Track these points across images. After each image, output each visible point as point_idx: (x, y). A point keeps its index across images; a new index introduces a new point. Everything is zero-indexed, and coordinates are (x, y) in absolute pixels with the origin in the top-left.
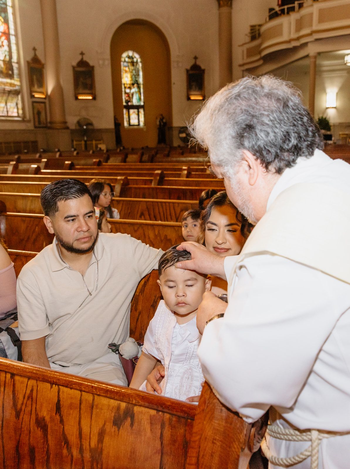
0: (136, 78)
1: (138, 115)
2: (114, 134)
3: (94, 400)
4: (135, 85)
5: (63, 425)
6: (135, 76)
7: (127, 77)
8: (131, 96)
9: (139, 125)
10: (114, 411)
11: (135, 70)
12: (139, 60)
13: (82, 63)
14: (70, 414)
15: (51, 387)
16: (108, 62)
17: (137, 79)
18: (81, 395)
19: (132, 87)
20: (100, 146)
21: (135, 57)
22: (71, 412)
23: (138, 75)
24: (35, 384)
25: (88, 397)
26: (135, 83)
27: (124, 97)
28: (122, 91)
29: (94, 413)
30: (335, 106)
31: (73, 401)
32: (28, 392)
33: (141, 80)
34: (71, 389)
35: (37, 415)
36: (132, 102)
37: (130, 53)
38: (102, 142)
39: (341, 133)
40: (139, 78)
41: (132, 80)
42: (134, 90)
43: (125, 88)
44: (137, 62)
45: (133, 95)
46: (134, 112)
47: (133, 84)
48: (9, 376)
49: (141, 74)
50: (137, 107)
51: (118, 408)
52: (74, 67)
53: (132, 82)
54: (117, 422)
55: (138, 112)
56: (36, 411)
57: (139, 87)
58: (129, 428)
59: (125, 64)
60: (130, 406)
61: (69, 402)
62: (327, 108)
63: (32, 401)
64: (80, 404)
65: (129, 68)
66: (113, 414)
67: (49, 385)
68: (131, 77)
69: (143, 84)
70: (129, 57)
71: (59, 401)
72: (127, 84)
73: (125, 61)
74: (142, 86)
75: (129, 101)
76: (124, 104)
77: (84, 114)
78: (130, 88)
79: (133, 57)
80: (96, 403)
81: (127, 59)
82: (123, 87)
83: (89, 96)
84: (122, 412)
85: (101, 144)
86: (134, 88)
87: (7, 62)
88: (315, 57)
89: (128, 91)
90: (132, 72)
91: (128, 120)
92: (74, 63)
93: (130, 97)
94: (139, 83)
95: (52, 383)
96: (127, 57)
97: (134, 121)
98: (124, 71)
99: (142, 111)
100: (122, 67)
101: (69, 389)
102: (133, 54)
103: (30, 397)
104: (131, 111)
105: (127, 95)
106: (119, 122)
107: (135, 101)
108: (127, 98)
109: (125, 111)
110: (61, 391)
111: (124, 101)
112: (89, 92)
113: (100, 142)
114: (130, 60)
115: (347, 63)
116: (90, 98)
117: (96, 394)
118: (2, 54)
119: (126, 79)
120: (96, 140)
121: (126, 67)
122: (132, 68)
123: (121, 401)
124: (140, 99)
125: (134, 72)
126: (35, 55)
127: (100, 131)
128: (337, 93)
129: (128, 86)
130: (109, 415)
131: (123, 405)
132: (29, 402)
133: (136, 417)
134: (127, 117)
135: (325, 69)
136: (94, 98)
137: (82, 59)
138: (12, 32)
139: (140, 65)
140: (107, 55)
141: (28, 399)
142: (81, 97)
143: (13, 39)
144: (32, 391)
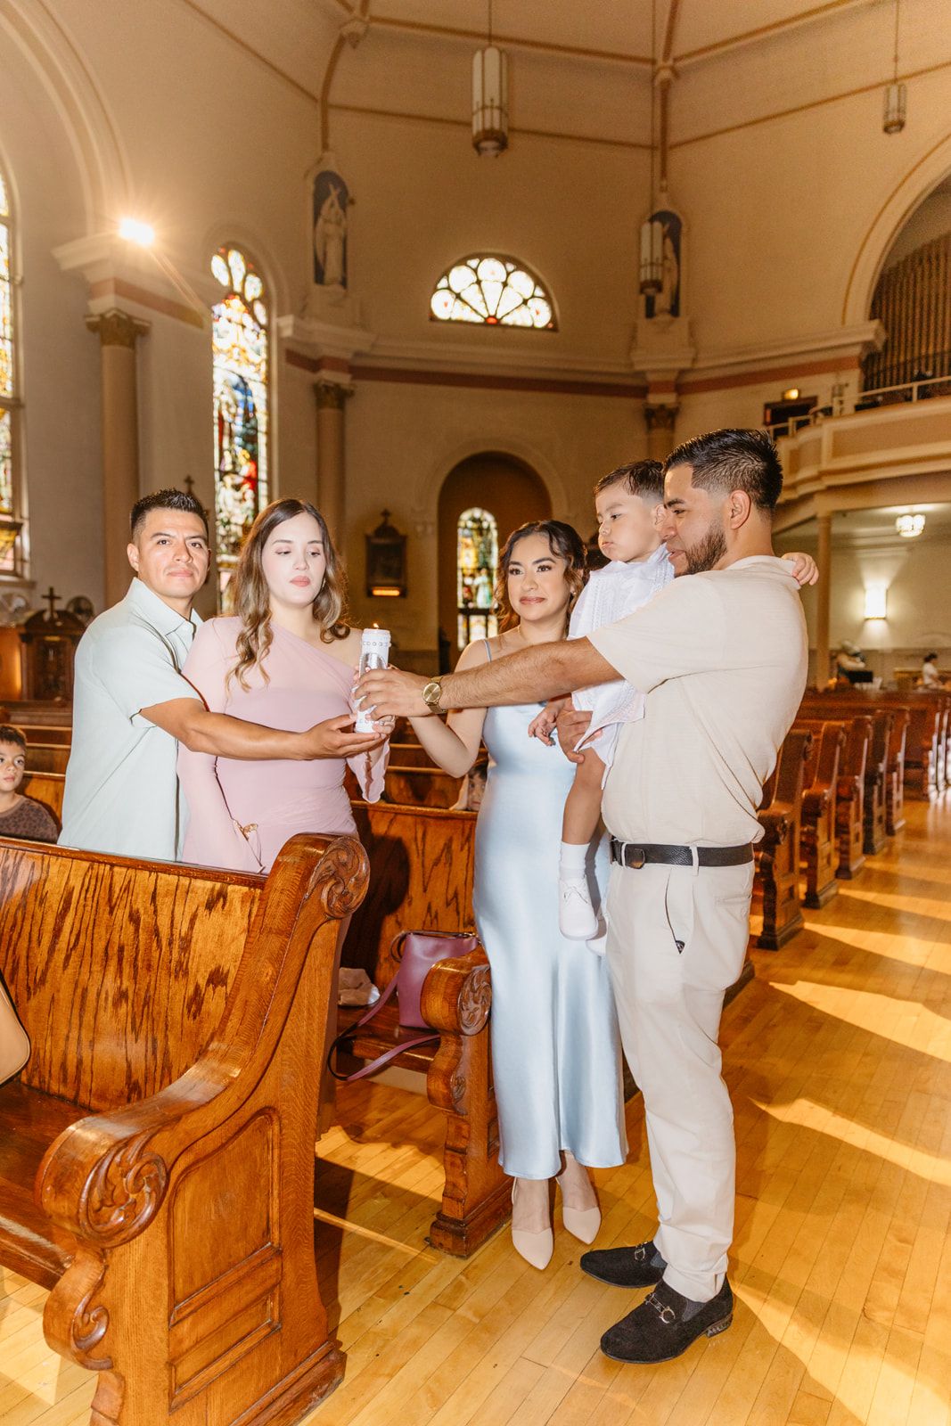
0: (484, 557)
1: (486, 626)
2: (437, 662)
3: (190, 883)
4: (484, 571)
5: (156, 916)
6: (483, 553)
7: (468, 555)
8: (474, 591)
10: (208, 893)
11: (484, 542)
12: (493, 525)
13: (385, 530)
14: (164, 903)
15: (150, 875)
16: (432, 530)
17: (487, 560)
18: (179, 880)
19: (477, 574)
21: (486, 520)
22: (166, 899)
23: (490, 552)
24: (134, 874)
25: (185, 881)
26: (484, 566)
27: (461, 593)
28: (456, 582)
29: (189, 896)
31: (170, 887)
32: (126, 883)
34: (170, 874)
35: (131, 907)
36: (476, 601)
37: (477, 513)
39: (897, 669)
40: (490, 557)
41: (478, 561)
42: (481, 579)
43: (464, 575)
44: (488, 529)
45: (477, 588)
46: (479, 621)
47: (479, 569)
48: (108, 867)
49: (495, 549)
50: (485, 612)
51: (213, 889)
52: (368, 538)
53: (477, 565)
54: (210, 906)
55: (487, 621)
56: (131, 903)
57: (490, 575)
58: (221, 909)
59: (467, 532)
60: (225, 885)
61: (166, 888)
62: (867, 619)
63: (128, 893)
64: (177, 890)
65: (473, 540)
66: (207, 897)
67: (147, 873)
68: (477, 556)
70: (474, 520)
71: (155, 889)
72: (468, 569)
73: (466, 527)
75: (471, 601)
76: (461, 605)
78: (473, 576)
79: (482, 519)
80: (191, 887)
81: (470, 524)
82: (460, 574)
83: (393, 590)
84: (215, 893)
86: (481, 575)
88: (828, 520)
89: (468, 581)
90: (478, 547)
91: (466, 635)
92: (370, 531)
93: (472, 592)
94: (490, 567)
95: (150, 872)
96: (469, 519)
98: (464, 547)
99: (493, 619)
100: (460, 539)
101: (167, 874)
102: (482, 514)
103: (127, 888)
104: (474, 619)
105: (466, 589)
106: (449, 638)
107: (482, 601)
108: (467, 595)
109: (461, 619)
110: (159, 877)
111: (460, 599)
112: (391, 581)
114: (475, 526)
115: (901, 531)
116: (395, 593)
117: (193, 877)
118: (242, 513)
119: (467, 558)
121: (467, 537)
122: (478, 539)
123: (215, 881)
124: (491, 597)
125: (482, 546)
127: (410, 654)
128: (887, 591)
129: (470, 572)
130: (204, 898)
131: (218, 885)
132: (125, 895)
133: (228, 898)
134: (465, 630)
135: (860, 542)
136: (403, 594)
137: (385, 522)
138: (263, 475)
139: (494, 534)
140: (432, 515)
141: (124, 891)
142: (377, 592)
143: (263, 488)
144: (130, 882)
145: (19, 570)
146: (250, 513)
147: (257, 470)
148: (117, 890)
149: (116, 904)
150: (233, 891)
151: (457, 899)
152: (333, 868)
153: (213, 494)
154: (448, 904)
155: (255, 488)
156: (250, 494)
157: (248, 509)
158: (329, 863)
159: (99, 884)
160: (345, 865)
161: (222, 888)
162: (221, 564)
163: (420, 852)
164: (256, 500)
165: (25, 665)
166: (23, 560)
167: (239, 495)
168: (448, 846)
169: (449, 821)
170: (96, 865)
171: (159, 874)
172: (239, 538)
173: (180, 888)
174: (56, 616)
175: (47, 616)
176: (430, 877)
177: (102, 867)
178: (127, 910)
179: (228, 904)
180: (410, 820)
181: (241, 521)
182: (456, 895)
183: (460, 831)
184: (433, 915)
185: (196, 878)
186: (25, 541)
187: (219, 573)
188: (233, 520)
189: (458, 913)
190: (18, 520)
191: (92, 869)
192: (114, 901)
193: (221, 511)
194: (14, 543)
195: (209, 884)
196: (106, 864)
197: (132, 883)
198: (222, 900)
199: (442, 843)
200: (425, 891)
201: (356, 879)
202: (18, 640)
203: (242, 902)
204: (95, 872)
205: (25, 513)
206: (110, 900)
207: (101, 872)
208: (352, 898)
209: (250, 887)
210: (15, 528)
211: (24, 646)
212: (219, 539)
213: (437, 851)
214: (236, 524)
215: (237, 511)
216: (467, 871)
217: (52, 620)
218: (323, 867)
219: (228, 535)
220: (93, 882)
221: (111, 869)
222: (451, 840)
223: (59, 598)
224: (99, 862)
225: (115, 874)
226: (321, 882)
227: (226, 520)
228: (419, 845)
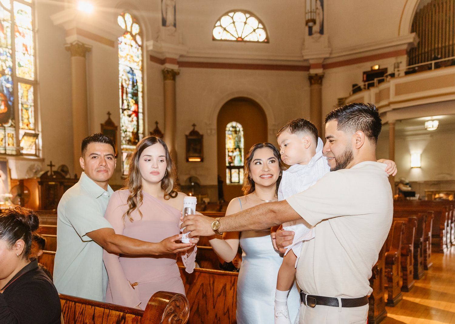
0: (238, 143)
1: (239, 174)
2: (217, 190)
3: (109, 312)
4: (237, 149)
6: (237, 142)
7: (230, 143)
8: (233, 158)
9: (239, 182)
10: (117, 317)
11: (237, 137)
12: (241, 129)
13: (194, 133)
14: (98, 320)
15: (92, 307)
16: (215, 132)
17: (239, 145)
18: (104, 310)
19: (234, 151)
20: (204, 199)
21: (238, 127)
22: (99, 319)
23: (240, 141)
24: (85, 307)
25: (107, 311)
26: (238, 147)
27: (227, 159)
28: (225, 154)
29: (109, 319)
30: (419, 166)
31: (101, 314)
32: (81, 311)
33: (242, 145)
34: (100, 307)
35: (84, 322)
36: (234, 163)
37: (234, 124)
38: (206, 196)
39: (426, 190)
40: (240, 143)
41: (235, 145)
42: (237, 153)
43: (229, 151)
44: (239, 131)
45: (235, 157)
46: (235, 172)
47: (235, 149)
48: (73, 303)
49: (242, 140)
50: (239, 168)
51: (119, 315)
52: (187, 136)
53: (235, 147)
55: (239, 171)
56: (83, 320)
57: (240, 151)
59: (230, 132)
60: (125, 314)
61: (99, 314)
62: (412, 168)
63: (82, 315)
64: (103, 315)
65: (232, 136)
66: (117, 319)
67: (91, 306)
68: (234, 143)
69: (244, 149)
70: (233, 127)
71: (94, 314)
72: (230, 149)
73: (229, 130)
74: (243, 151)
75: (232, 163)
76: (227, 165)
77: (193, 173)
78: (232, 152)
79: (236, 127)
80: (110, 314)
81: (231, 129)
82: (227, 151)
83: (198, 159)
84: (120, 317)
85: (205, 197)
86: (236, 151)
87: (134, 134)
88: (394, 124)
89: (231, 154)
90: (235, 139)
91: (230, 178)
92: (187, 133)
95: (92, 306)
96: (231, 127)
97: (235, 179)
98: (228, 139)
100: (227, 135)
101: (99, 308)
102: (236, 125)
103: (82, 313)
104: (233, 171)
105: (230, 158)
106: (222, 179)
107: (236, 163)
108: (230, 160)
109: (227, 171)
110: (96, 309)
111: (227, 162)
112: (197, 155)
113: (204, 196)
114: (233, 129)
115: (427, 128)
116: (199, 160)
117: (111, 309)
118: (132, 127)
119: (230, 144)
120: (201, 195)
121: (230, 134)
122: (235, 135)
123: (120, 312)
124: (241, 161)
125: (237, 139)
126: (157, 127)
127: (206, 187)
128: (421, 155)
129: (231, 150)
131: (122, 314)
132: (81, 316)
133: (126, 320)
134: (229, 175)
135: (408, 133)
136: (202, 160)
137: (194, 129)
138: (141, 110)
139: (242, 133)
140: (214, 126)
141: (81, 314)
142: (191, 160)
143: (141, 116)
144: (83, 310)
145: (37, 154)
146: (135, 127)
147: (138, 108)
148: (78, 314)
149: (77, 319)
150: (129, 317)
151: (229, 312)
152: (173, 309)
153: (119, 119)
154: (225, 314)
155: (137, 116)
156: (135, 119)
157: (134, 125)
158: (171, 307)
159: (70, 310)
160: (178, 307)
161: (123, 315)
162: (123, 149)
163: (212, 290)
164: (138, 121)
165: (40, 195)
166: (39, 150)
167: (130, 119)
168: (224, 287)
169: (225, 276)
170: (68, 302)
171: (96, 307)
172: (130, 138)
173: (105, 314)
174: (53, 173)
175: (49, 174)
176: (216, 302)
177: (71, 303)
178: (82, 322)
179: (126, 322)
180: (207, 275)
181: (131, 130)
182: (228, 310)
183: (230, 281)
184: (218, 319)
185: (112, 310)
186: (40, 141)
187: (122, 153)
188: (128, 130)
189: (229, 319)
190: (37, 132)
191: (67, 303)
192: (76, 319)
193: (123, 126)
194: (35, 142)
195: (118, 313)
196: (72, 301)
197: (84, 310)
198: (123, 321)
199: (221, 286)
200: (214, 308)
201: (183, 313)
202: (37, 184)
203: (133, 322)
204: (68, 305)
205: (40, 129)
206: (74, 318)
207: (70, 305)
208: (181, 322)
209: (136, 315)
210: (36, 136)
211: (40, 186)
212: (122, 138)
213: (220, 290)
214: (129, 132)
215: (130, 126)
216: (233, 299)
217: (51, 175)
218: (169, 309)
219: (126, 136)
220: (67, 309)
221: (75, 304)
222: (225, 285)
223: (54, 166)
224: (70, 301)
225: (77, 306)
226: (168, 315)
227: (125, 130)
228: (211, 287)
